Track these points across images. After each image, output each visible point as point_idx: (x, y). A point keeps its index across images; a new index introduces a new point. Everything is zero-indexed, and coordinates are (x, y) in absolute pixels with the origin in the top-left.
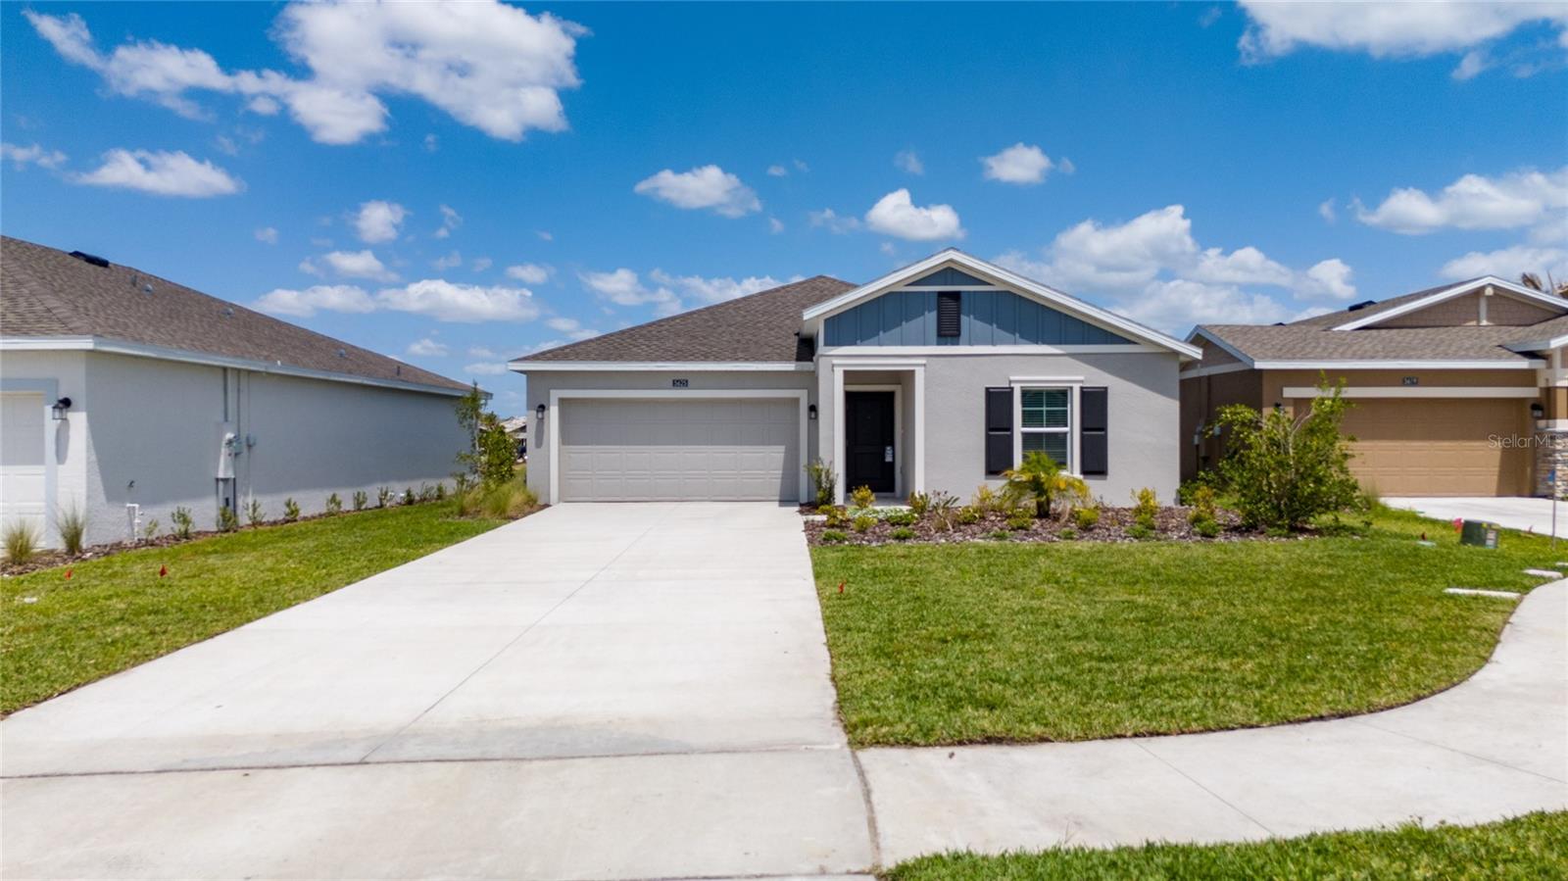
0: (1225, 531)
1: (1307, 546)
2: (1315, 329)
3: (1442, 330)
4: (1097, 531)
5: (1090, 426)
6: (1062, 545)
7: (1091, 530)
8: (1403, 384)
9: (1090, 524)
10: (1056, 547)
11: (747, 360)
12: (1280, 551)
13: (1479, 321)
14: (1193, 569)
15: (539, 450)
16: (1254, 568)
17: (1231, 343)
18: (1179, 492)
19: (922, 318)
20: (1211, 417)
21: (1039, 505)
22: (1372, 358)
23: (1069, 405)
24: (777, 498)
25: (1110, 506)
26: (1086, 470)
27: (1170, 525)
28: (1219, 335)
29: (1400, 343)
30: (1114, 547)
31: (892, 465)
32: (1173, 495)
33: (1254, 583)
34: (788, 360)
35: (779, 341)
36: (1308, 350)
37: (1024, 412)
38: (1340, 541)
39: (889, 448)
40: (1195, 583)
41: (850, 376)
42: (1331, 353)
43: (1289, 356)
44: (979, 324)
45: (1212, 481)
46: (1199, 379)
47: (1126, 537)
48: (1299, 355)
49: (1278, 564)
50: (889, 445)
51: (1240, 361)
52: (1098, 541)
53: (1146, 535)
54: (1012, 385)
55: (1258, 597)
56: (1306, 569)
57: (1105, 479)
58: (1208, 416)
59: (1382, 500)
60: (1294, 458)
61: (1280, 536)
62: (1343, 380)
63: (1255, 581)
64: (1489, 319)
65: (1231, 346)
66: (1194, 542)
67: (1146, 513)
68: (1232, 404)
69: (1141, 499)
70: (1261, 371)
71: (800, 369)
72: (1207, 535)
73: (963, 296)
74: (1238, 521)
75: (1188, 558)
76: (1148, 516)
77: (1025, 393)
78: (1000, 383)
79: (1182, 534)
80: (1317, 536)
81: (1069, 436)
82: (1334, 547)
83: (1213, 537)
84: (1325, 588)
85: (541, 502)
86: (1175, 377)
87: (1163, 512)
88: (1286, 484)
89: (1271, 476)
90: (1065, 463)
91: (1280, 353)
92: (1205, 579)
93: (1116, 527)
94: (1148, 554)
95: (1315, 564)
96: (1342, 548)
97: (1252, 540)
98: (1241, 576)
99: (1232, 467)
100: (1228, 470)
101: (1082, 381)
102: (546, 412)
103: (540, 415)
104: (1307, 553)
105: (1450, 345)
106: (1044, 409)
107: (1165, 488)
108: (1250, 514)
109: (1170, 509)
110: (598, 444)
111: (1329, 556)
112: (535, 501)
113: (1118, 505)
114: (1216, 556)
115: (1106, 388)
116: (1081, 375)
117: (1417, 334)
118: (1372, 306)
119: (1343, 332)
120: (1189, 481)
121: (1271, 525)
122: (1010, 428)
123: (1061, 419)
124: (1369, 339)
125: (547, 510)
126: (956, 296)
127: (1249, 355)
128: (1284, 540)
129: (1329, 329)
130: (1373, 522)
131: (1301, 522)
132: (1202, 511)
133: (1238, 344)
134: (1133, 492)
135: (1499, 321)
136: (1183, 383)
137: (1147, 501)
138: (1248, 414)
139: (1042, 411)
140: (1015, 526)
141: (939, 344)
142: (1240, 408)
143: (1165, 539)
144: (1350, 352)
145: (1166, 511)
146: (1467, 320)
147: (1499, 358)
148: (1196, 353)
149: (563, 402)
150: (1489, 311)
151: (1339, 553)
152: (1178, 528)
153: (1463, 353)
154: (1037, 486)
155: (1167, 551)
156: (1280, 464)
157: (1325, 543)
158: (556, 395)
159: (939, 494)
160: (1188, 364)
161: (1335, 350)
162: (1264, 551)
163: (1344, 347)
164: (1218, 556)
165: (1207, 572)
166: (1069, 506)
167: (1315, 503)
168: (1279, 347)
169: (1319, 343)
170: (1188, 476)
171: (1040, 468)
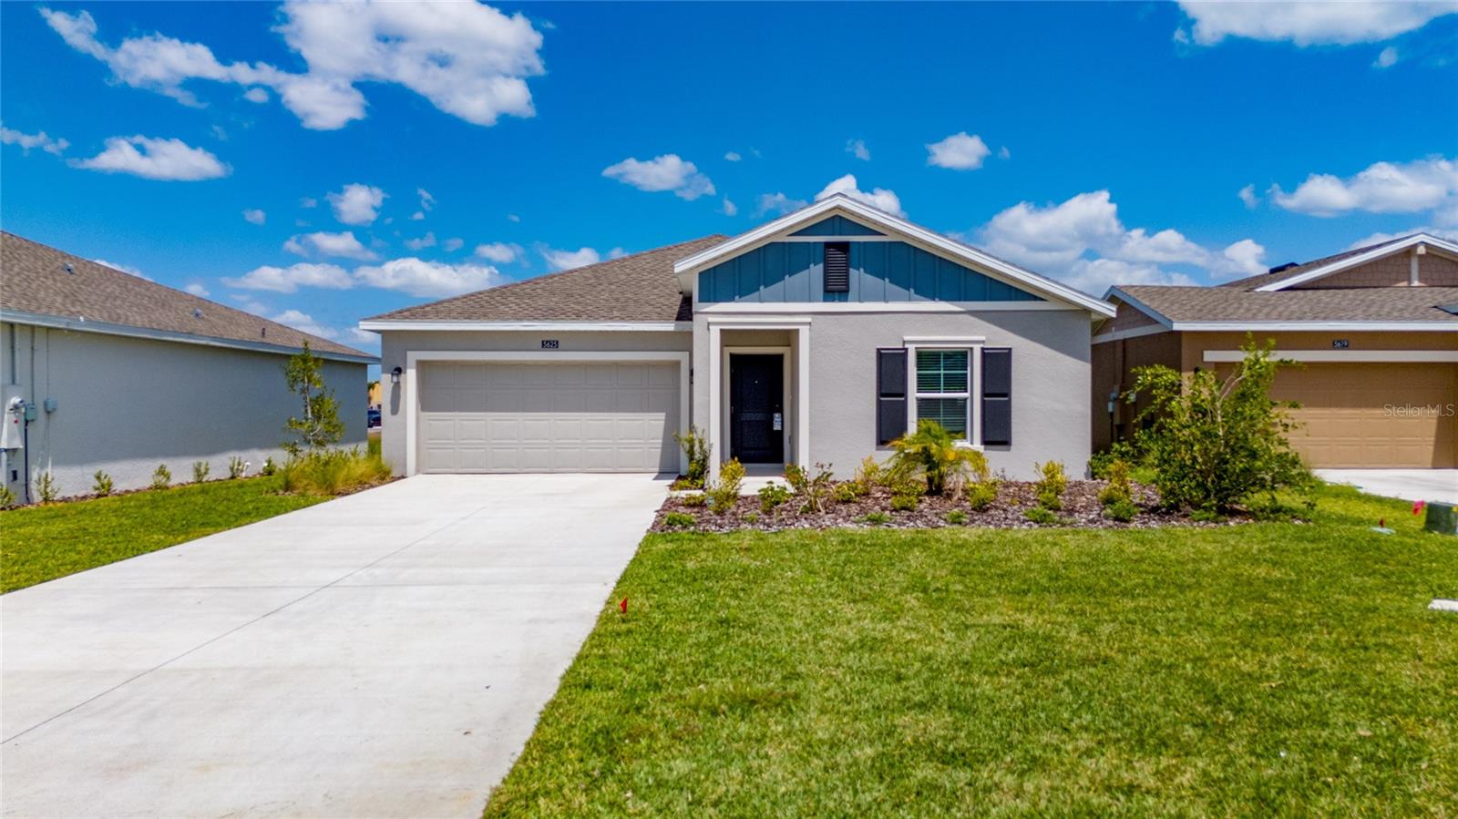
0: (1142, 513)
1: (1242, 534)
2: (1236, 290)
3: (1372, 290)
4: (993, 512)
5: (992, 391)
6: (946, 532)
7: (986, 510)
8: (1333, 347)
9: (984, 504)
10: (938, 536)
11: (622, 319)
12: (1210, 542)
13: (1409, 280)
14: (1102, 569)
15: (393, 417)
16: (1179, 568)
17: (1148, 303)
18: (1090, 464)
19: (807, 271)
20: (1127, 382)
21: (930, 480)
22: (1300, 319)
23: (969, 368)
24: (657, 469)
25: (1013, 480)
26: (987, 439)
27: (1079, 505)
28: (1134, 295)
29: (1328, 303)
30: (1008, 535)
31: (781, 433)
32: (1084, 469)
33: (1182, 592)
34: (667, 320)
35: (662, 300)
36: (1230, 310)
37: (919, 376)
38: (1281, 528)
39: (777, 415)
40: (1104, 591)
41: (728, 337)
42: (1255, 314)
43: (1210, 316)
44: (870, 279)
45: (1127, 453)
46: (1114, 343)
47: (1024, 521)
48: (1220, 316)
49: (1209, 561)
50: (777, 412)
51: (1157, 322)
52: (991, 527)
53: (1048, 519)
54: (906, 346)
55: (1189, 620)
56: (1246, 569)
57: (1009, 450)
58: (1123, 382)
59: (1316, 473)
60: (1223, 427)
61: (1207, 519)
62: (1272, 342)
63: (1182, 588)
64: (1420, 280)
65: (1147, 307)
66: (1105, 528)
67: (1050, 491)
68: (1150, 365)
69: (1046, 473)
70: (1179, 333)
71: (680, 329)
72: (1121, 519)
73: (852, 247)
74: (1157, 500)
75: (1097, 552)
76: (1052, 495)
77: (921, 356)
78: (894, 344)
79: (1091, 517)
80: (1251, 521)
81: (969, 402)
82: (1275, 536)
83: (1127, 521)
84: (1275, 602)
85: (394, 474)
86: (1086, 341)
87: (1071, 487)
88: (1214, 459)
89: (1195, 448)
90: (964, 431)
91: (1200, 314)
92: (1118, 585)
93: (1016, 507)
94: (1048, 546)
95: (1256, 561)
96: (1284, 537)
97: (1174, 526)
98: (1164, 582)
99: (1150, 437)
100: (1144, 442)
101: (983, 342)
102: (402, 375)
103: (395, 379)
104: (1243, 545)
105: (1382, 306)
106: (942, 372)
107: (1075, 461)
108: (1171, 492)
109: (1080, 483)
110: (461, 411)
111: (1272, 549)
112: (387, 473)
113: (1022, 479)
114: (1132, 549)
115: (1010, 349)
116: (982, 335)
117: (1345, 295)
118: (1295, 268)
119: (1268, 292)
120: (1102, 452)
121: (1197, 506)
122: (903, 394)
123: (961, 383)
124: (1295, 300)
125: (403, 480)
126: (844, 247)
127: (1167, 316)
128: (1213, 525)
129: (1252, 289)
130: (1317, 503)
131: (1231, 503)
132: (1115, 488)
133: (1154, 305)
134: (1037, 466)
135: (1431, 282)
136: (1095, 348)
137: (1053, 476)
138: (1170, 376)
139: (939, 375)
140: (898, 506)
141: (825, 300)
142: (1161, 369)
143: (1071, 524)
144: (1275, 313)
145: (1075, 486)
146: (1398, 281)
147: (1436, 319)
148: (1110, 311)
149: (422, 365)
150: (1421, 270)
151: (1283, 544)
152: (1087, 508)
153: (1395, 314)
154: (927, 458)
155: (1072, 541)
156: (1207, 434)
157: (1262, 530)
158: (413, 357)
159: (822, 467)
160: (1102, 325)
161: (1260, 311)
162: (1189, 543)
163: (1269, 307)
164: (1134, 549)
165: (1120, 574)
166: (962, 480)
167: (1250, 480)
168: (1198, 307)
169: (1241, 304)
170: (1100, 446)
171: (930, 438)
